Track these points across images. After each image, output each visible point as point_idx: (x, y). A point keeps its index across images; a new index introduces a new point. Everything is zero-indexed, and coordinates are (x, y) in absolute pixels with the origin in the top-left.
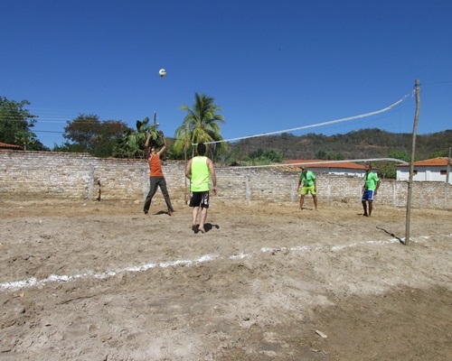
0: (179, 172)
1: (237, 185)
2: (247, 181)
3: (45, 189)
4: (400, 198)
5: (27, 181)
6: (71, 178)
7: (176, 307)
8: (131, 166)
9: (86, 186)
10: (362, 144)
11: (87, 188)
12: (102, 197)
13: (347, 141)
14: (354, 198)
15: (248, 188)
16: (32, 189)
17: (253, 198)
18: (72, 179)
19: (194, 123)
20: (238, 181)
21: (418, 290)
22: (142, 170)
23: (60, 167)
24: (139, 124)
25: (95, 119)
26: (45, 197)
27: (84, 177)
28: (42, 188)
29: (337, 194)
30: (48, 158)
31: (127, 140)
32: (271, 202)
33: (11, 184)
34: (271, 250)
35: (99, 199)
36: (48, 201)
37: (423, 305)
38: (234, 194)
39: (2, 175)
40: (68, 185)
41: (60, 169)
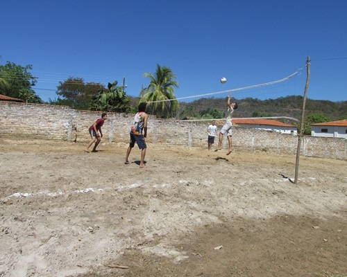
1: (182, 135)
2: (189, 132)
3: (35, 132)
4: (309, 149)
5: (22, 125)
6: (55, 124)
7: (101, 218)
9: (66, 131)
10: (289, 108)
11: (66, 132)
12: (77, 140)
13: (277, 105)
14: (272, 148)
15: (190, 137)
16: (26, 131)
17: (193, 145)
18: (55, 126)
20: (182, 132)
21: (291, 217)
22: (109, 121)
23: (47, 116)
24: (110, 86)
25: (81, 81)
26: (35, 138)
27: (65, 124)
28: (33, 131)
29: (259, 144)
30: (38, 109)
31: (100, 97)
33: (10, 127)
34: (186, 182)
35: (75, 141)
36: (37, 141)
37: (291, 227)
38: (179, 141)
39: (4, 120)
40: (52, 130)
41: (47, 118)
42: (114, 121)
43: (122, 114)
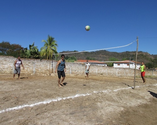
0: (47, 64)
1: (67, 69)
2: (70, 67)
4: (118, 73)
8: (29, 62)
9: (12, 68)
10: (100, 55)
13: (96, 54)
14: (104, 73)
15: (70, 70)
17: (72, 73)
18: (6, 66)
19: (47, 46)
20: (67, 67)
22: (33, 63)
23: (2, 61)
24: (30, 46)
25: (8, 43)
27: (11, 65)
29: (99, 72)
31: (26, 52)
32: (78, 74)
40: (5, 68)
41: (2, 62)
42: (36, 63)
43: (39, 60)
